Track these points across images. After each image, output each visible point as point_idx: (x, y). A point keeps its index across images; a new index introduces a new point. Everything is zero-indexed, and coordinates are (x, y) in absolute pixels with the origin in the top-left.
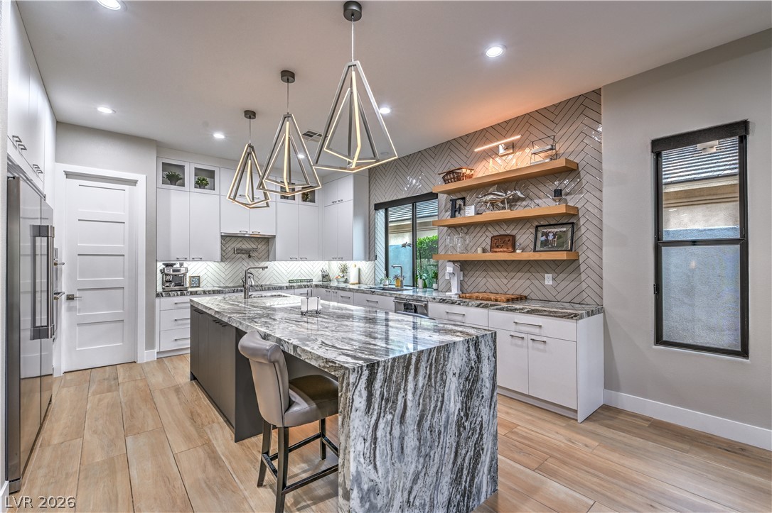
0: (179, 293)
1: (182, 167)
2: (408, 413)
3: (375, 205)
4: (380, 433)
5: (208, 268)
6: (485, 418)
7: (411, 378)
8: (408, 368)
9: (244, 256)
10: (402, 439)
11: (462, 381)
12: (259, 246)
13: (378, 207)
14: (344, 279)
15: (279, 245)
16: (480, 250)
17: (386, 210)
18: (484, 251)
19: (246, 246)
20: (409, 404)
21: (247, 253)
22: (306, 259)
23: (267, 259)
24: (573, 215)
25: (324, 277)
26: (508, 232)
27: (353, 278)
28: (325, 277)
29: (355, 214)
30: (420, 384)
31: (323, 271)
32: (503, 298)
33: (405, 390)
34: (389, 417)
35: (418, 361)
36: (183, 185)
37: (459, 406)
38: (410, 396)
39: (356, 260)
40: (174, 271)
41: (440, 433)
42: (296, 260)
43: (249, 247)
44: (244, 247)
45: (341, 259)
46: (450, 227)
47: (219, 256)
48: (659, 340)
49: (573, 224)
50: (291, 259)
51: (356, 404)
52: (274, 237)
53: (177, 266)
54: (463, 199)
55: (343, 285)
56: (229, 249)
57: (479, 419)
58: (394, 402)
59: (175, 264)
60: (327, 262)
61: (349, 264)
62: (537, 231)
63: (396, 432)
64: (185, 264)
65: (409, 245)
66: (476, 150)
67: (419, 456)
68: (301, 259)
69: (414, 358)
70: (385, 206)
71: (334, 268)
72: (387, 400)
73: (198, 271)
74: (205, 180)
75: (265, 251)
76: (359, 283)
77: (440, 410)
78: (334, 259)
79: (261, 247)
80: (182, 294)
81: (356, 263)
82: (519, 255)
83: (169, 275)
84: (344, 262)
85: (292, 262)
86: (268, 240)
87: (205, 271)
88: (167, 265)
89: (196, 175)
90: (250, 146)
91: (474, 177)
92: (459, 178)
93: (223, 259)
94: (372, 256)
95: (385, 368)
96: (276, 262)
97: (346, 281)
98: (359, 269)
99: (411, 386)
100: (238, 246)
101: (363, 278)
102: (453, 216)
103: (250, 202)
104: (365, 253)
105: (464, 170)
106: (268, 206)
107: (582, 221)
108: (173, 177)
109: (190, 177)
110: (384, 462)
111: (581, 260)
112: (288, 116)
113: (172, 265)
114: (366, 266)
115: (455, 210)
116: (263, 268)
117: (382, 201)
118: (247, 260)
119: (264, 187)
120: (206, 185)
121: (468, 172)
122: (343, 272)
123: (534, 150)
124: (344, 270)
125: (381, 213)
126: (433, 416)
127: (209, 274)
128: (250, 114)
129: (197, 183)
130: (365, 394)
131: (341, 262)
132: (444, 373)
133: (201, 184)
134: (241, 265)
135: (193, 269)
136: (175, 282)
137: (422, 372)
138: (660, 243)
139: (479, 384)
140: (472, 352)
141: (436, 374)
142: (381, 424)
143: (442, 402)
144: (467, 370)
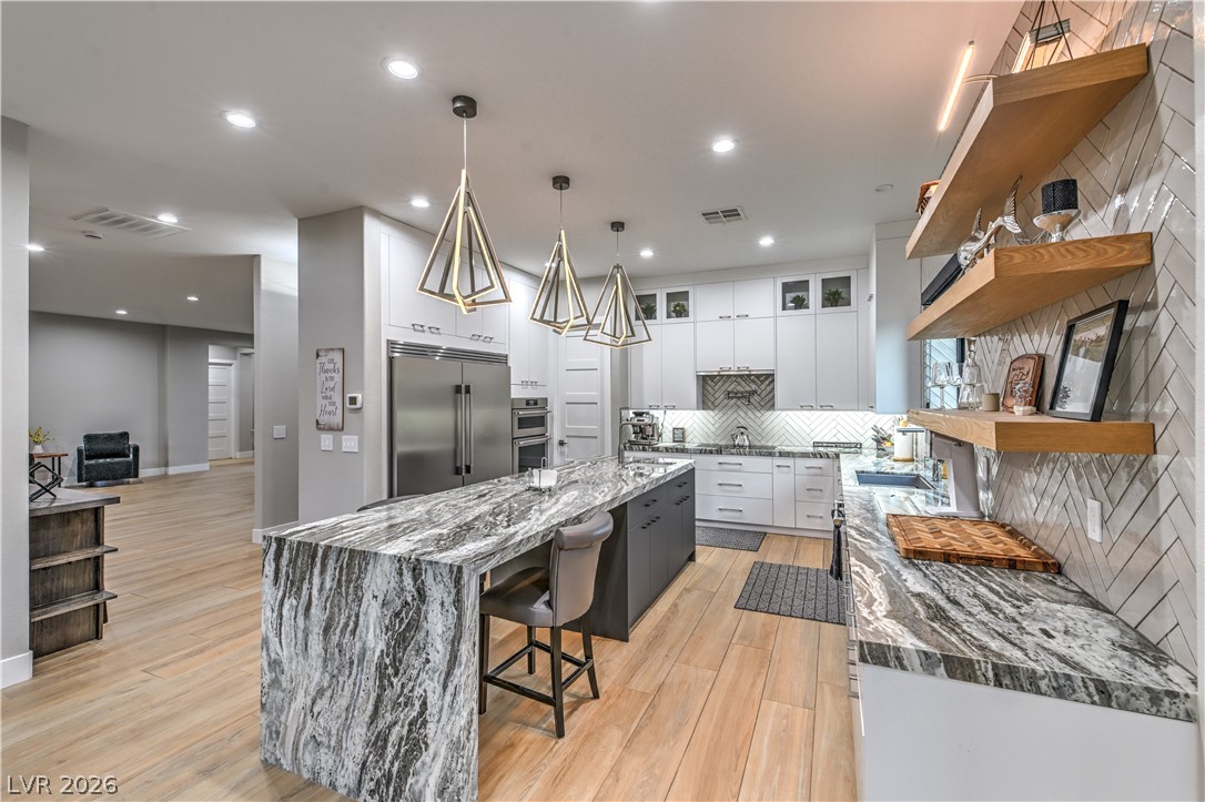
1: (655, 296)
2: (313, 610)
4: (285, 612)
6: (432, 699)
7: (317, 571)
8: (313, 559)
9: (739, 402)
10: (306, 634)
11: (389, 613)
12: (762, 387)
19: (743, 387)
20: (314, 601)
21: (744, 398)
22: (832, 408)
26: (1036, 346)
28: (882, 441)
30: (328, 585)
33: (311, 583)
34: (295, 603)
35: (325, 556)
36: (655, 318)
37: (382, 646)
38: (315, 592)
41: (352, 662)
42: (814, 408)
43: (747, 389)
44: (740, 389)
50: (804, 408)
52: (774, 375)
53: (644, 416)
56: (720, 393)
57: (420, 690)
58: (300, 589)
62: (1068, 340)
67: (325, 669)
68: (822, 407)
69: (321, 551)
72: (292, 583)
73: (684, 422)
75: (771, 395)
77: (353, 632)
79: (766, 388)
86: (773, 378)
87: (691, 422)
88: (638, 414)
89: (668, 302)
93: (711, 406)
95: (291, 548)
99: (316, 581)
108: (648, 309)
109: (661, 306)
110: (289, 646)
113: (641, 414)
118: (745, 408)
126: (343, 632)
127: (696, 426)
132: (358, 588)
134: (735, 415)
135: (678, 418)
137: (330, 572)
139: (420, 636)
140: (408, 580)
141: (349, 582)
142: (286, 606)
143: (356, 624)
144: (398, 603)
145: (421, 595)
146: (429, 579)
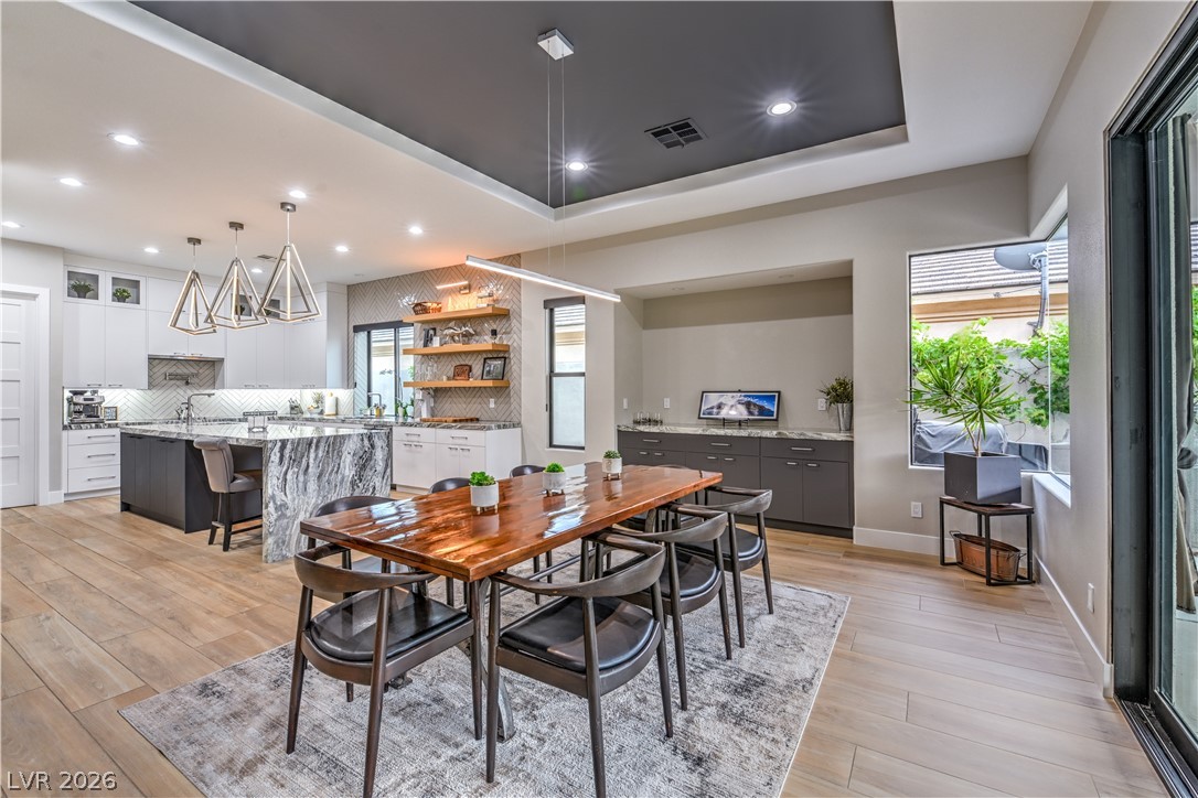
0: (93, 425)
1: (95, 278)
2: (310, 470)
3: (355, 327)
4: (289, 477)
5: (128, 397)
6: (378, 484)
7: (312, 450)
8: (310, 445)
9: (178, 383)
10: (305, 483)
11: (356, 458)
12: (201, 371)
13: (357, 329)
14: (319, 410)
15: (228, 369)
16: (445, 378)
17: (369, 333)
18: (449, 379)
19: (182, 370)
20: (311, 465)
21: (182, 379)
22: (267, 387)
23: (213, 385)
24: (505, 352)
25: (292, 408)
26: (467, 362)
27: (329, 409)
28: (294, 408)
29: (329, 336)
30: (320, 455)
31: (291, 401)
32: (452, 419)
33: (308, 456)
34: (296, 470)
35: (318, 442)
36: (96, 297)
37: (353, 472)
38: (311, 461)
39: (331, 388)
40: (85, 400)
41: (336, 486)
42: (253, 387)
43: (186, 371)
44: (179, 371)
45: (313, 387)
46: (423, 355)
47: (145, 384)
48: (551, 445)
49: (505, 358)
50: (246, 387)
51: (272, 459)
52: (222, 360)
53: (88, 395)
54: (434, 329)
55: (316, 416)
56: (159, 374)
57: (372, 484)
58: (300, 462)
59: (86, 392)
60: (298, 391)
61: (326, 392)
62: (485, 362)
63: (301, 478)
64: (101, 392)
65: (390, 372)
66: (439, 287)
67: (319, 495)
68: (261, 387)
69: (315, 441)
70: (367, 328)
71: (306, 398)
72: (294, 461)
73: (115, 400)
74: (125, 292)
75: (210, 376)
76: (337, 414)
77: (337, 472)
78: (305, 387)
79: (205, 371)
80: (97, 427)
81: (332, 391)
82: (472, 383)
83: (80, 404)
84: (319, 391)
85: (247, 391)
86: (214, 364)
87: (124, 400)
88: (75, 393)
89: (113, 284)
90: (194, 272)
91: (443, 311)
92: (425, 310)
93: (151, 386)
94: (351, 384)
95: (293, 443)
96: (225, 391)
97: (322, 413)
98: (337, 399)
99: (312, 455)
100: (171, 371)
101: (341, 410)
102: (425, 345)
103: (193, 329)
104: (343, 379)
105: (429, 304)
106: (215, 331)
107: (512, 356)
108: (82, 288)
109: (105, 288)
110: (292, 493)
111: (511, 386)
112: (236, 261)
113: (82, 393)
114: (344, 395)
115: (428, 341)
116: (209, 395)
117: (379, 321)
118: (184, 388)
119: (212, 321)
120: (127, 297)
121: (435, 305)
122: (317, 402)
123: (480, 295)
124: (319, 400)
125: (363, 336)
126: (330, 475)
127: (129, 404)
128: (195, 241)
129: (114, 295)
130: (278, 455)
131: (315, 390)
132: (340, 452)
133: (120, 296)
134: (175, 393)
135: (111, 397)
136: (86, 412)
137: (321, 449)
138: (552, 374)
139: (372, 463)
140: (366, 442)
141: (333, 451)
142: (290, 472)
143: (339, 468)
144: (361, 453)
145: (373, 446)
146: (376, 440)
